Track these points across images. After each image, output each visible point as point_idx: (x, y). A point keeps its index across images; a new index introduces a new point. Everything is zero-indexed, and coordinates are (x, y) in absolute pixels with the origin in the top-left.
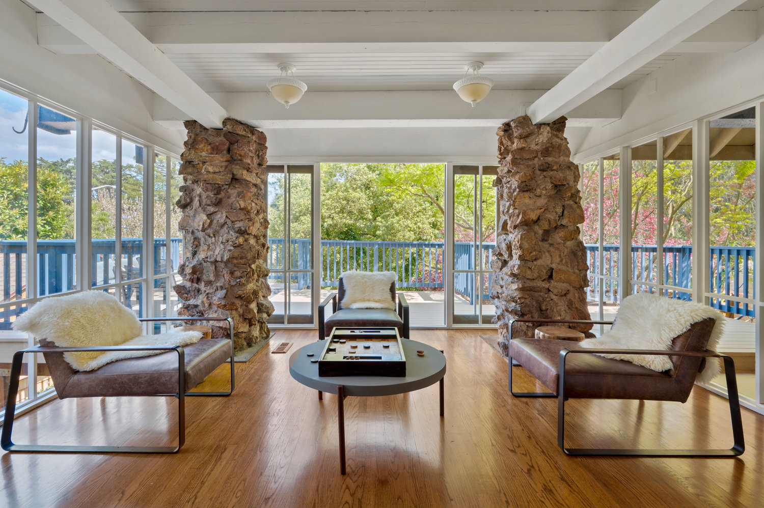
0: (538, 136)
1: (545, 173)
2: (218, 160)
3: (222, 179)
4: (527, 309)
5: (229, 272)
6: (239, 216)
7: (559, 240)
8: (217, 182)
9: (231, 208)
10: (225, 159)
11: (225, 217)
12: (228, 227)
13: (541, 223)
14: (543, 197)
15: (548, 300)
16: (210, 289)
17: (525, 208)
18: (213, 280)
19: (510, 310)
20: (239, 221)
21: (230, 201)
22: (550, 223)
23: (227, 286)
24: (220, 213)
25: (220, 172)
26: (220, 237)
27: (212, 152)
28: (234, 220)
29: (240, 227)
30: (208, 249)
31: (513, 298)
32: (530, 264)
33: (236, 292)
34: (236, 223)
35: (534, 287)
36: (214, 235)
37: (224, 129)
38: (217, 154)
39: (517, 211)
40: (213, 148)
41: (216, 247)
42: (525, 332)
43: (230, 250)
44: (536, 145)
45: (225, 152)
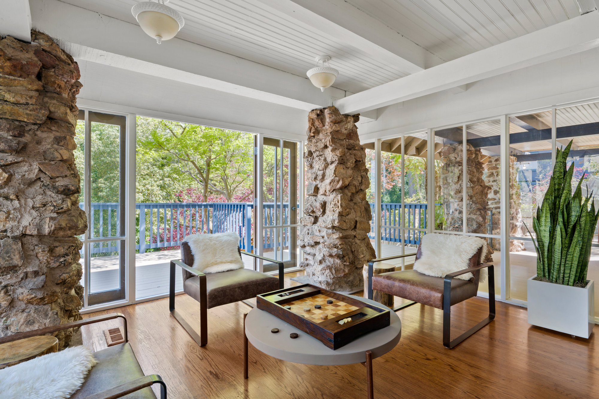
0: (346, 123)
1: (350, 151)
2: (22, 85)
3: (31, 115)
4: (345, 252)
5: (47, 249)
6: (61, 170)
7: (360, 201)
8: (20, 119)
9: (45, 159)
10: (35, 87)
11: (37, 171)
12: (44, 185)
13: (350, 188)
14: (350, 168)
15: (354, 244)
16: (11, 277)
17: (342, 176)
18: (20, 264)
19: (334, 254)
20: (63, 177)
21: (41, 148)
22: (356, 188)
23: (45, 270)
24: (27, 164)
25: (27, 104)
26: (29, 200)
27: (13, 72)
28: (54, 175)
29: (66, 186)
30: (7, 218)
31: (335, 245)
32: (344, 218)
33: (58, 276)
34: (57, 179)
35: (347, 235)
36: (17, 197)
37: (32, 43)
38: (21, 76)
39: (337, 178)
40: (14, 67)
41: (22, 215)
42: (343, 270)
43: (52, 218)
44: (346, 130)
45: (33, 77)
